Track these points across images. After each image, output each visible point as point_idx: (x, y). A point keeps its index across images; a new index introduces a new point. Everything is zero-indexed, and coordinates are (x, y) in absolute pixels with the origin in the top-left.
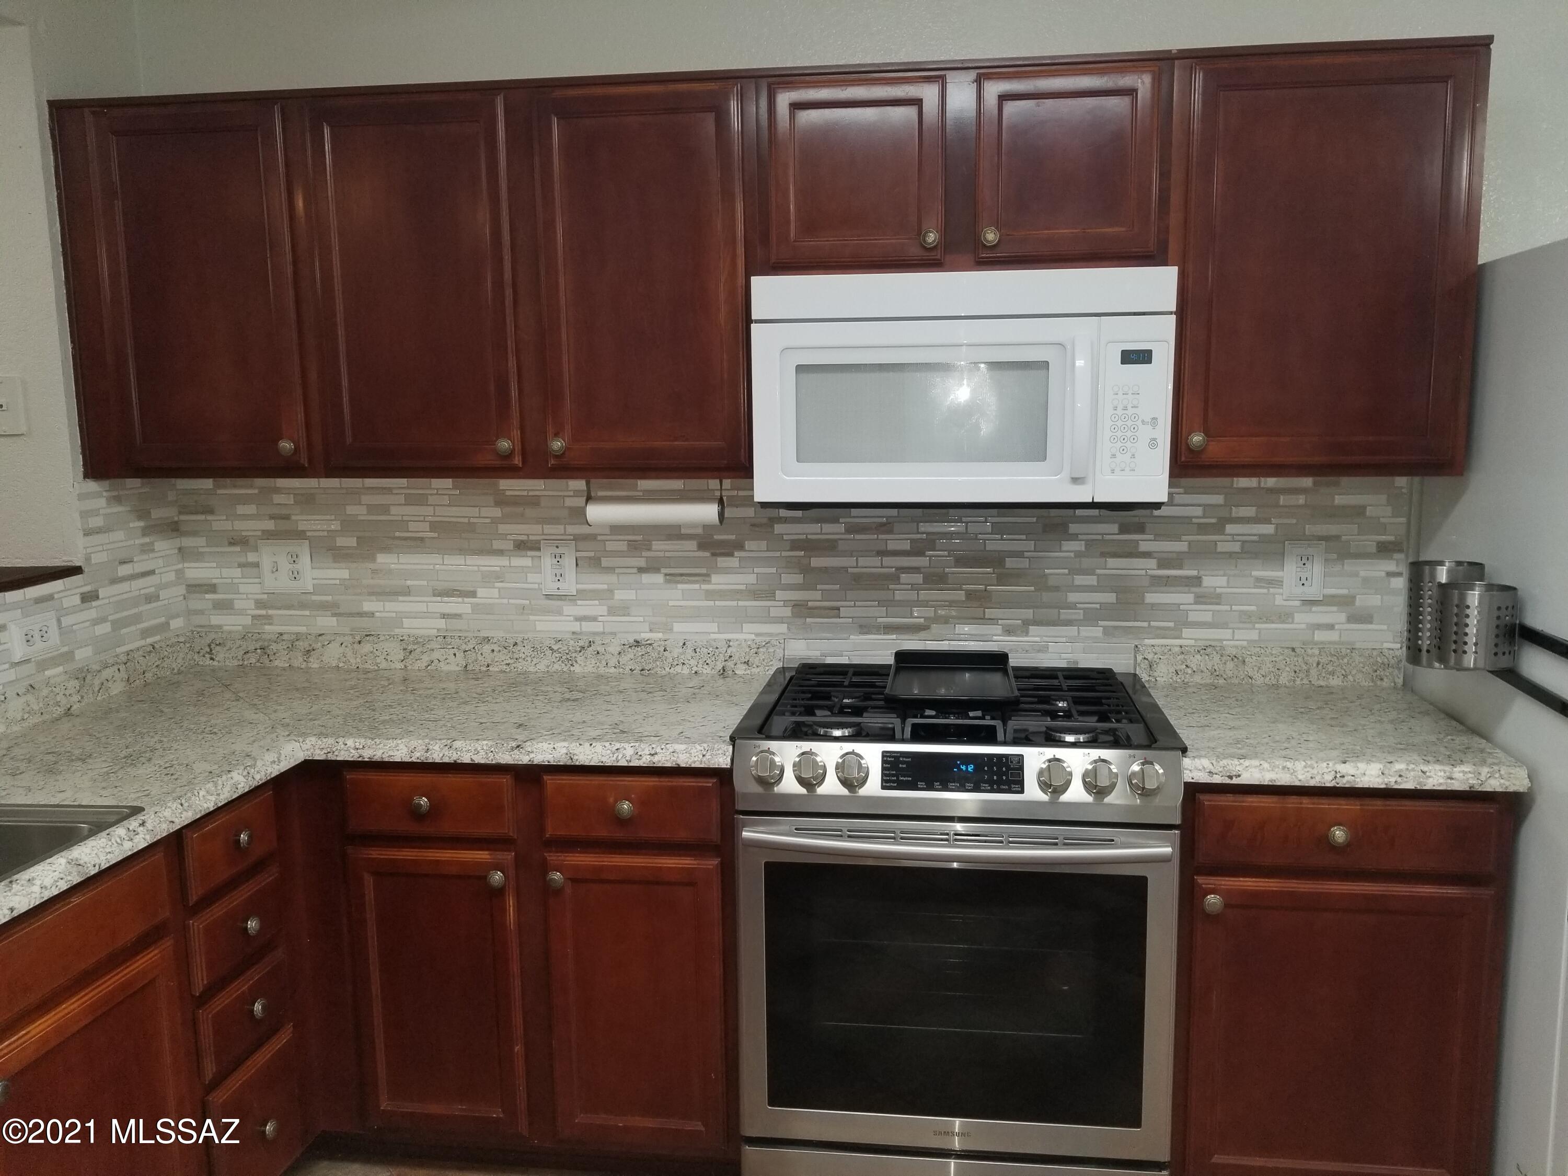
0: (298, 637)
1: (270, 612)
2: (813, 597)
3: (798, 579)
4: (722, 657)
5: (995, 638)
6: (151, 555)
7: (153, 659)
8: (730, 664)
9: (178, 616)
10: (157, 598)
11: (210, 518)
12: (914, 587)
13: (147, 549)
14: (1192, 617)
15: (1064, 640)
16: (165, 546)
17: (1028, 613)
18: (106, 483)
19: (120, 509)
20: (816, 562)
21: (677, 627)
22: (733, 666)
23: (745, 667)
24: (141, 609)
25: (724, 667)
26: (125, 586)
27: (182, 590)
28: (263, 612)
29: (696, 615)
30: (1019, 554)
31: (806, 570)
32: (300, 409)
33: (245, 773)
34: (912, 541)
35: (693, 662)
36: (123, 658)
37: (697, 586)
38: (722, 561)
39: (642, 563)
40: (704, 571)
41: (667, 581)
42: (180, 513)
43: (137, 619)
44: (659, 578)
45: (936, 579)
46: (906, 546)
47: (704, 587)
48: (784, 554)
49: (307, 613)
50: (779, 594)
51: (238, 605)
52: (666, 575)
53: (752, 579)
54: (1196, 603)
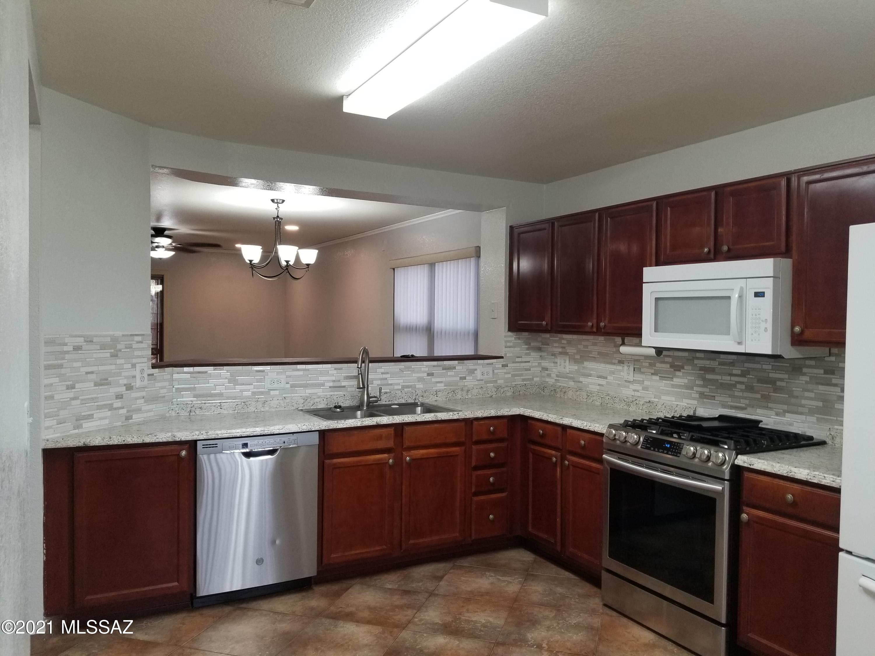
0: (564, 387)
1: (559, 379)
2: (706, 390)
3: (701, 383)
4: (673, 411)
5: (772, 417)
6: (529, 357)
7: (524, 388)
9: (537, 377)
10: (530, 370)
11: (548, 347)
12: (742, 391)
13: (527, 354)
15: (800, 421)
16: (535, 355)
17: (785, 407)
18: (515, 333)
19: (519, 341)
20: (709, 376)
21: (663, 397)
24: (523, 372)
26: (518, 364)
27: (540, 369)
28: (557, 378)
29: (668, 393)
30: (781, 380)
31: (704, 379)
32: (550, 312)
33: (496, 411)
34: (742, 371)
36: (514, 386)
37: (669, 382)
38: (678, 373)
39: (653, 371)
40: (671, 376)
41: (660, 379)
42: (542, 345)
43: (521, 375)
44: (657, 378)
45: (750, 388)
46: (739, 372)
47: (671, 382)
48: (697, 372)
49: (567, 380)
50: (695, 388)
51: (552, 375)
52: (660, 377)
53: (686, 381)
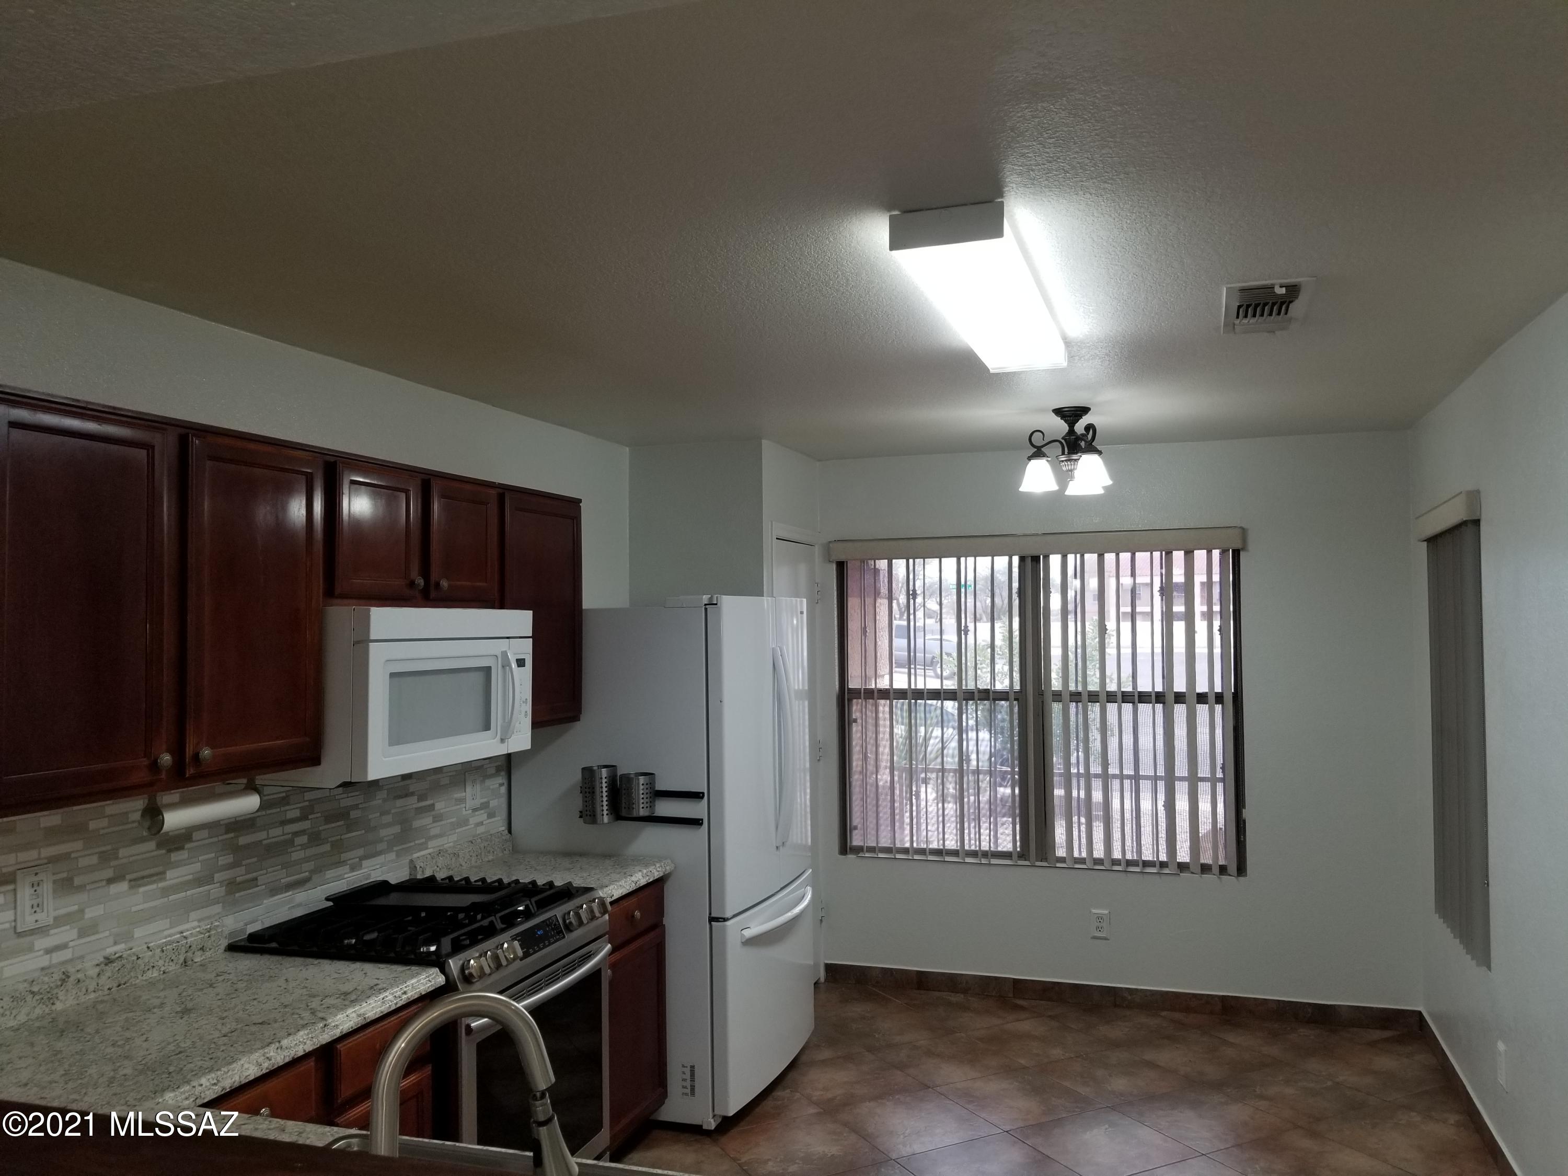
2: (240, 873)
3: (229, 859)
4: (184, 950)
5: (346, 876)
8: (190, 954)
12: (304, 847)
14: (433, 832)
15: (378, 867)
17: (360, 852)
20: (243, 840)
21: (138, 933)
22: (191, 956)
23: (200, 953)
25: (185, 959)
29: (148, 917)
30: (356, 807)
31: (236, 849)
34: (301, 808)
35: (161, 963)
37: (154, 886)
38: (174, 857)
39: (109, 873)
40: (160, 869)
41: (131, 887)
44: (123, 886)
45: (315, 838)
46: (296, 813)
47: (161, 885)
48: (220, 838)
50: (217, 877)
52: (130, 881)
53: (197, 867)
54: (434, 822)
